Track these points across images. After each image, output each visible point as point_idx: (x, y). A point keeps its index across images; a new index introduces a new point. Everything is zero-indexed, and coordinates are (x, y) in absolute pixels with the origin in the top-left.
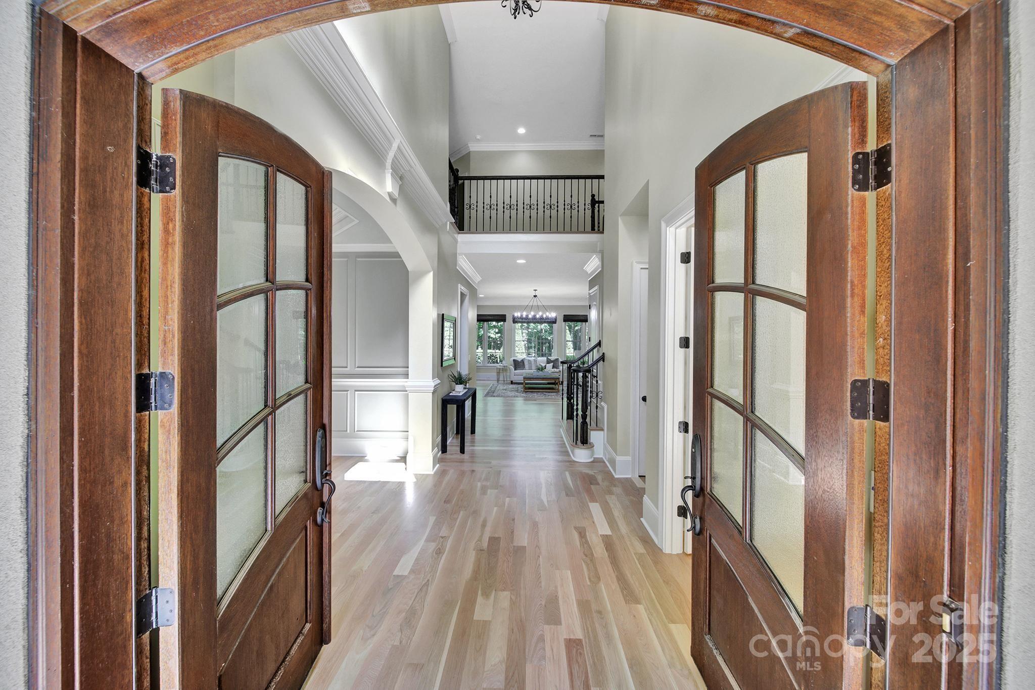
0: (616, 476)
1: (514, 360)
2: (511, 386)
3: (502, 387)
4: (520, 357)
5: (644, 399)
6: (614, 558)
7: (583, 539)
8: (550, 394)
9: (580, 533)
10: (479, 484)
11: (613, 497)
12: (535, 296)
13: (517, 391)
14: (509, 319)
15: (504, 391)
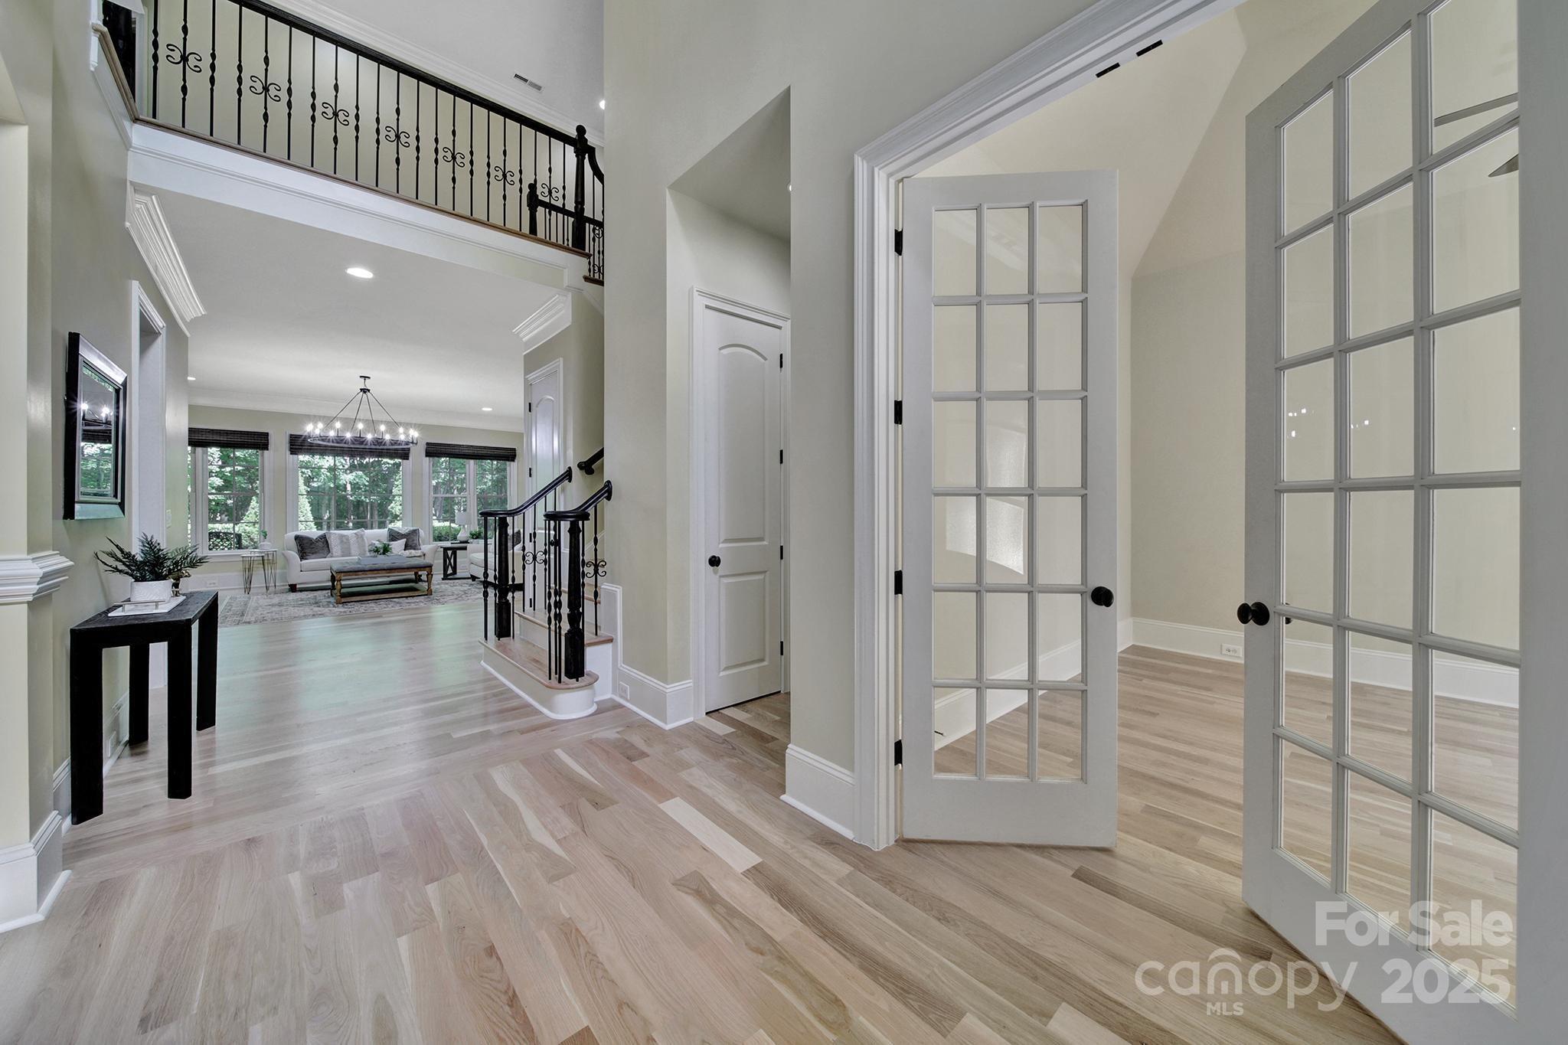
0: (668, 727)
1: (297, 538)
2: (293, 596)
3: (263, 601)
4: (311, 531)
5: (714, 562)
6: (815, 918)
7: (718, 907)
8: (410, 600)
9: (698, 894)
10: (295, 879)
11: (695, 770)
12: (365, 391)
13: (317, 603)
14: (279, 442)
15: (276, 609)
